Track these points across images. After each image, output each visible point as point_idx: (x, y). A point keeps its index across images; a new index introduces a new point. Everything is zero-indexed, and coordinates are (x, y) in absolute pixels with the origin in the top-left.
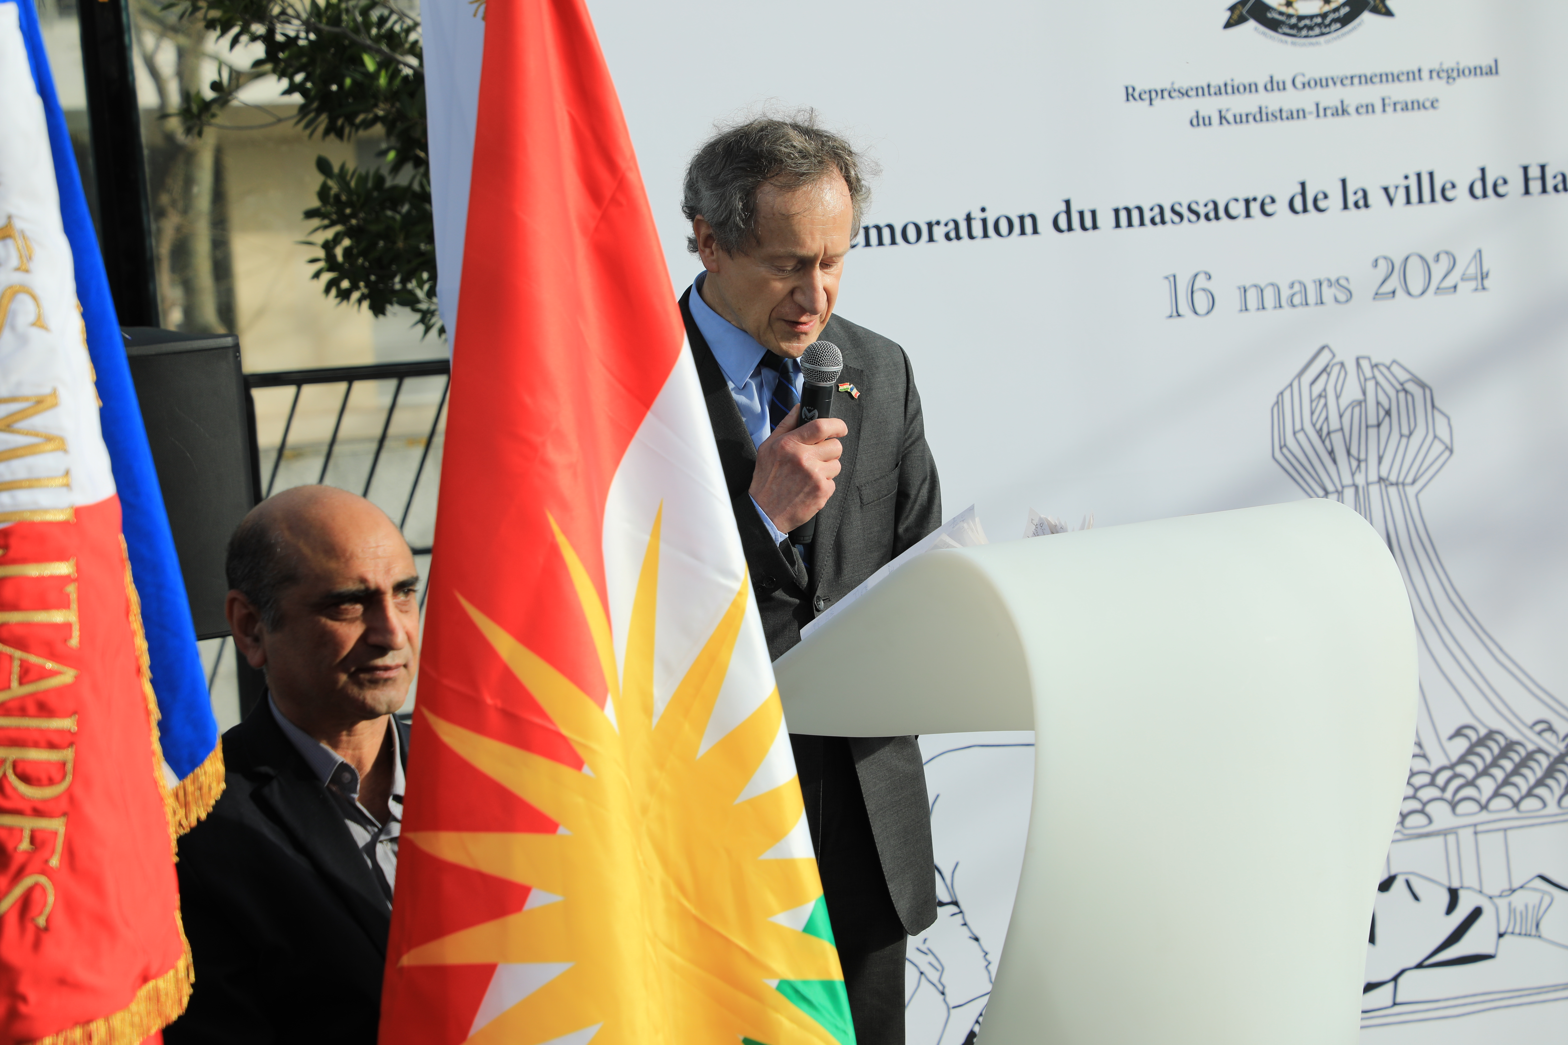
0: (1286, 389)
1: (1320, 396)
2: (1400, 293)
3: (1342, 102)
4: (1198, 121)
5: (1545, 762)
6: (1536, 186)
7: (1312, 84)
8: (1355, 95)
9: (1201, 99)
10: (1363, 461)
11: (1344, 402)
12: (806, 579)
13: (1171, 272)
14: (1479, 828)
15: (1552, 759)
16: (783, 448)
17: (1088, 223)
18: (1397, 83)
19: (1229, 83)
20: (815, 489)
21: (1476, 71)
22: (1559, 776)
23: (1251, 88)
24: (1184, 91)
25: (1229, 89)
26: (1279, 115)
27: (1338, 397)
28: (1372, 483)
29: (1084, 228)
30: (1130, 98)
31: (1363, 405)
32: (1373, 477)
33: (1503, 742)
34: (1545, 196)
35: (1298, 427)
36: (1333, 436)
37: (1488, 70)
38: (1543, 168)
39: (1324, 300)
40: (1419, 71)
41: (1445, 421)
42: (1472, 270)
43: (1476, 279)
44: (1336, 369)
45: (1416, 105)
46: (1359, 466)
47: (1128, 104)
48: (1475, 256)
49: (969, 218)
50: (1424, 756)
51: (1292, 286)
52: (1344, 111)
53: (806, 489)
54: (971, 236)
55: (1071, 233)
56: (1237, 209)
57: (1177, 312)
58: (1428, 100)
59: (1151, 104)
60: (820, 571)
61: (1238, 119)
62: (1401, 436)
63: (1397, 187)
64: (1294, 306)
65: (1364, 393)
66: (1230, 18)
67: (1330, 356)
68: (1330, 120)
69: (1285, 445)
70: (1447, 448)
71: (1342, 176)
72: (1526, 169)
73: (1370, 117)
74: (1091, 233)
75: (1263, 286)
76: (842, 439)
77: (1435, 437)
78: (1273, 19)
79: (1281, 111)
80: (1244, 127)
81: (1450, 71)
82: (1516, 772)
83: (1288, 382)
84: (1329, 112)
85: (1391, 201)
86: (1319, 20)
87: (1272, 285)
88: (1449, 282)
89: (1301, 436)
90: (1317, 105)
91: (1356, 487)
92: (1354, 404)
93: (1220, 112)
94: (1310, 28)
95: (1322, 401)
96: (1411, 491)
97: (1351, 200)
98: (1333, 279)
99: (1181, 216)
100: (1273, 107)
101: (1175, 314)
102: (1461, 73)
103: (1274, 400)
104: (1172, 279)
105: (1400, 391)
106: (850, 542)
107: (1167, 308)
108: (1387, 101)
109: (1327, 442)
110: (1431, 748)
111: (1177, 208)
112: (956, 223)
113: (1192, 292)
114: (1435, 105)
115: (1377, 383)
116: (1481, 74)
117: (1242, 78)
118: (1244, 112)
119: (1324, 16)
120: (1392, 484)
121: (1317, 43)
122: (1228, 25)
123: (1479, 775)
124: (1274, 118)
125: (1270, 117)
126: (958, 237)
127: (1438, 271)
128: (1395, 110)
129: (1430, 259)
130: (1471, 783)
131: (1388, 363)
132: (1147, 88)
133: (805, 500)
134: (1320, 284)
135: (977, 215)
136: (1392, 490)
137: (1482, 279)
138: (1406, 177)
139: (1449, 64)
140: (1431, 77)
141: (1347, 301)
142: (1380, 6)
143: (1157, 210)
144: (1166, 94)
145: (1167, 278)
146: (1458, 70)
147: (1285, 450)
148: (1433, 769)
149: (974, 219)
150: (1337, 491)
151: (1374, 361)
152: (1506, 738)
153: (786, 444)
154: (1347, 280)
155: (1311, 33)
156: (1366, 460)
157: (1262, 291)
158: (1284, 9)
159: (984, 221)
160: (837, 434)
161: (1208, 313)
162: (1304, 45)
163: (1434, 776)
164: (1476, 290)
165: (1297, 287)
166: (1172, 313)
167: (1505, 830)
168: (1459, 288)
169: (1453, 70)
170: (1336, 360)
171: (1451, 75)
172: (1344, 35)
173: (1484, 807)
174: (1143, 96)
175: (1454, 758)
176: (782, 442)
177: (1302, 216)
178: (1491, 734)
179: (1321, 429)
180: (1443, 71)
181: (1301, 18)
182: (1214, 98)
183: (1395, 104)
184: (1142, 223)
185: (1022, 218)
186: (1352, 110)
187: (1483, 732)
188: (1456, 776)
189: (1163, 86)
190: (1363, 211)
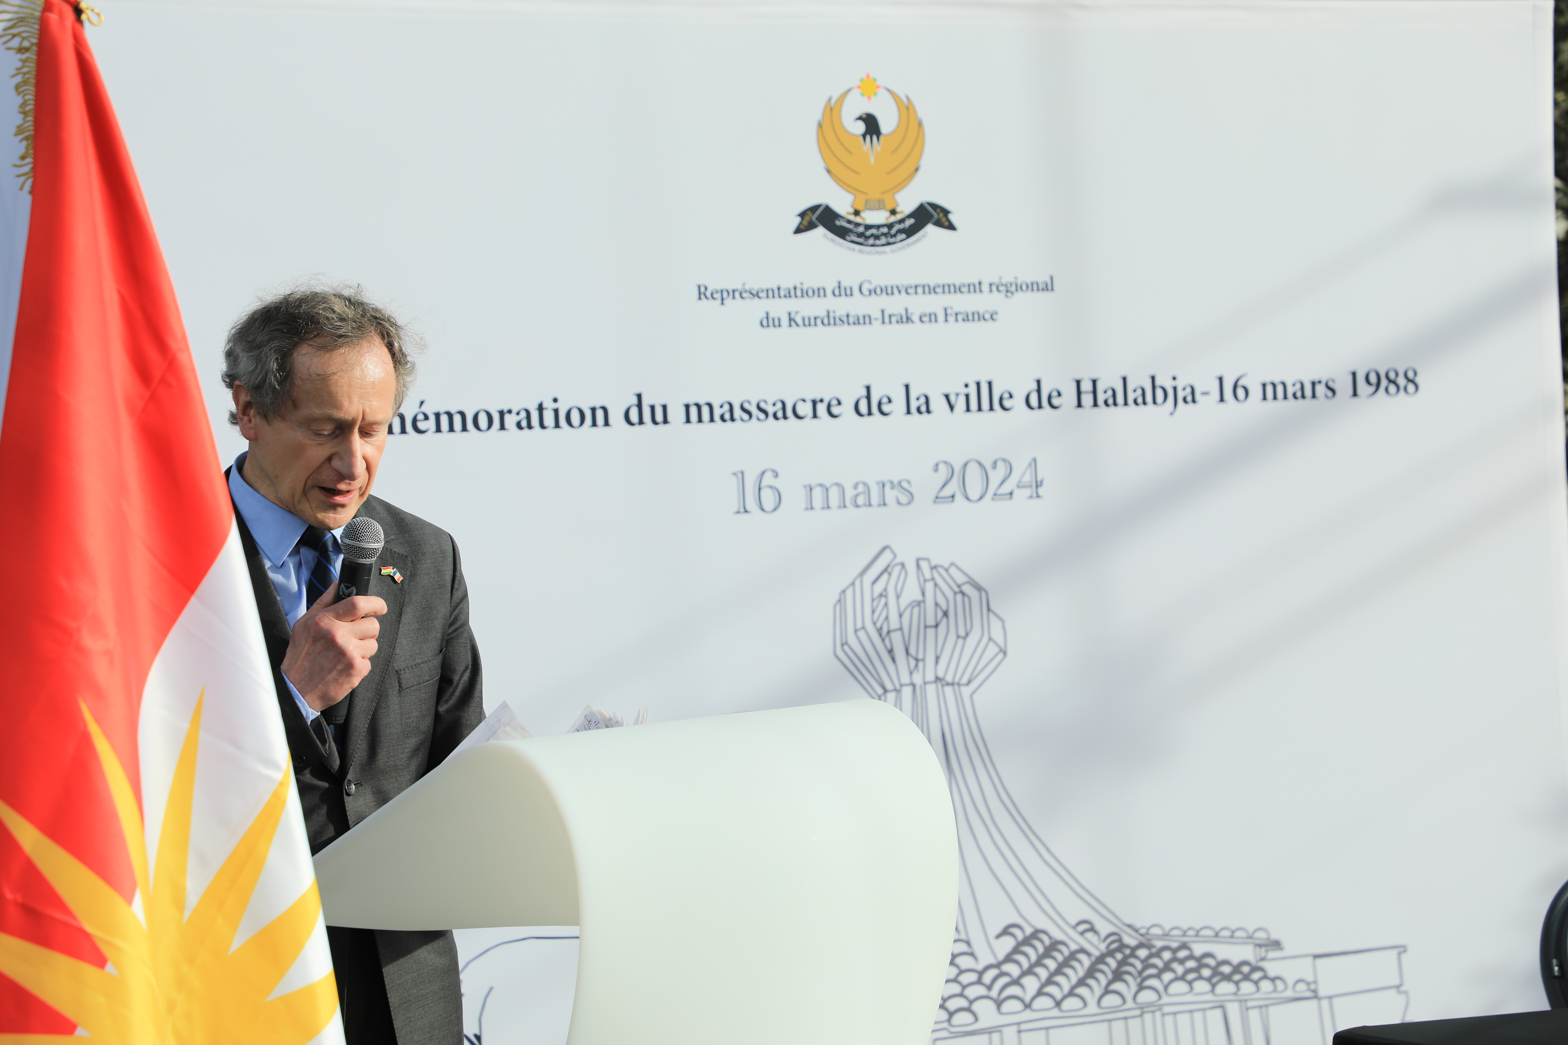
0: (848, 587)
1: (881, 595)
2: (959, 497)
3: (906, 310)
4: (768, 322)
5: (1086, 961)
6: (1087, 399)
7: (878, 291)
8: (919, 304)
9: (771, 301)
10: (920, 660)
11: (904, 601)
12: (338, 762)
13: (739, 469)
14: (1023, 1027)
15: (1093, 959)
16: (317, 624)
17: (659, 417)
18: (959, 295)
19: (799, 286)
20: (348, 667)
21: (1033, 287)
22: (1099, 975)
23: (820, 292)
24: (754, 292)
25: (799, 293)
26: (846, 320)
27: (898, 597)
28: (929, 683)
29: (655, 422)
30: (703, 297)
31: (922, 605)
32: (930, 677)
33: (1047, 941)
34: (1096, 409)
35: (859, 625)
36: (893, 635)
37: (1044, 287)
38: (1094, 382)
39: (887, 501)
40: (980, 283)
41: (999, 623)
42: (1027, 478)
43: (1031, 486)
44: (897, 569)
45: (976, 317)
46: (916, 666)
47: (700, 302)
48: (1030, 465)
49: (541, 408)
50: (972, 954)
51: (856, 487)
52: (909, 319)
53: (339, 667)
54: (542, 426)
55: (642, 426)
56: (805, 409)
57: (745, 509)
58: (987, 311)
59: (722, 304)
60: (353, 754)
61: (807, 322)
62: (958, 637)
63: (957, 395)
64: (857, 506)
65: (923, 594)
66: (801, 223)
67: (891, 556)
68: (895, 327)
69: (846, 643)
70: (1001, 650)
71: (906, 382)
72: (1078, 383)
73: (933, 325)
74: (662, 427)
75: (828, 485)
76: (381, 619)
77: (990, 639)
78: (842, 227)
79: (848, 316)
80: (812, 329)
81: (1009, 286)
82: (1058, 971)
83: (850, 581)
84: (894, 319)
85: (952, 408)
86: (885, 230)
87: (837, 484)
88: (1005, 489)
89: (861, 634)
90: (883, 311)
91: (914, 685)
92: (914, 604)
93: (790, 314)
94: (877, 237)
95: (883, 600)
96: (966, 691)
97: (914, 405)
98: (896, 481)
99: (749, 413)
100: (841, 312)
101: (742, 510)
102: (1019, 288)
103: (837, 597)
104: (740, 475)
105: (958, 593)
106: (386, 726)
107: (735, 505)
108: (949, 311)
109: (887, 641)
110: (979, 946)
111: (746, 406)
112: (528, 412)
113: (760, 489)
114: (995, 317)
115: (936, 585)
116: (1038, 290)
117: (811, 283)
118: (812, 315)
119: (890, 226)
120: (948, 684)
121: (884, 252)
122: (798, 231)
123: (1024, 974)
124: (841, 323)
125: (838, 321)
126: (530, 426)
127: (996, 477)
128: (956, 320)
129: (988, 466)
130: (1016, 982)
131: (946, 565)
132: (719, 288)
133: (338, 678)
134: (883, 486)
135: (549, 405)
136: (948, 690)
137: (1037, 487)
138: (966, 386)
139: (1008, 278)
140: (991, 291)
141: (909, 503)
142: (944, 219)
143: (726, 407)
144: (737, 294)
145: (735, 474)
146: (1016, 284)
147: (846, 648)
148: (980, 967)
149: (546, 409)
150: (895, 690)
151: (933, 563)
152: (1050, 938)
153: (320, 620)
154: (909, 482)
155: (878, 242)
156: (923, 660)
157: (827, 490)
158: (852, 218)
159: (556, 411)
160: (375, 613)
161: (775, 510)
162: (870, 253)
163: (981, 973)
164: (1031, 497)
165: (861, 488)
166: (739, 508)
167: (1047, 1029)
168: (1015, 495)
169: (1011, 284)
170: (897, 561)
171: (1009, 289)
172: (908, 245)
173: (1028, 1006)
174: (715, 296)
175: (1001, 956)
176: (317, 618)
177: (867, 419)
178: (1036, 934)
179: (881, 628)
180: (1002, 285)
181: (868, 227)
182: (784, 300)
183: (956, 314)
184: (712, 420)
185: (593, 410)
186: (915, 318)
187: (1029, 931)
188: (1003, 974)
189: (735, 287)
190: (925, 416)
